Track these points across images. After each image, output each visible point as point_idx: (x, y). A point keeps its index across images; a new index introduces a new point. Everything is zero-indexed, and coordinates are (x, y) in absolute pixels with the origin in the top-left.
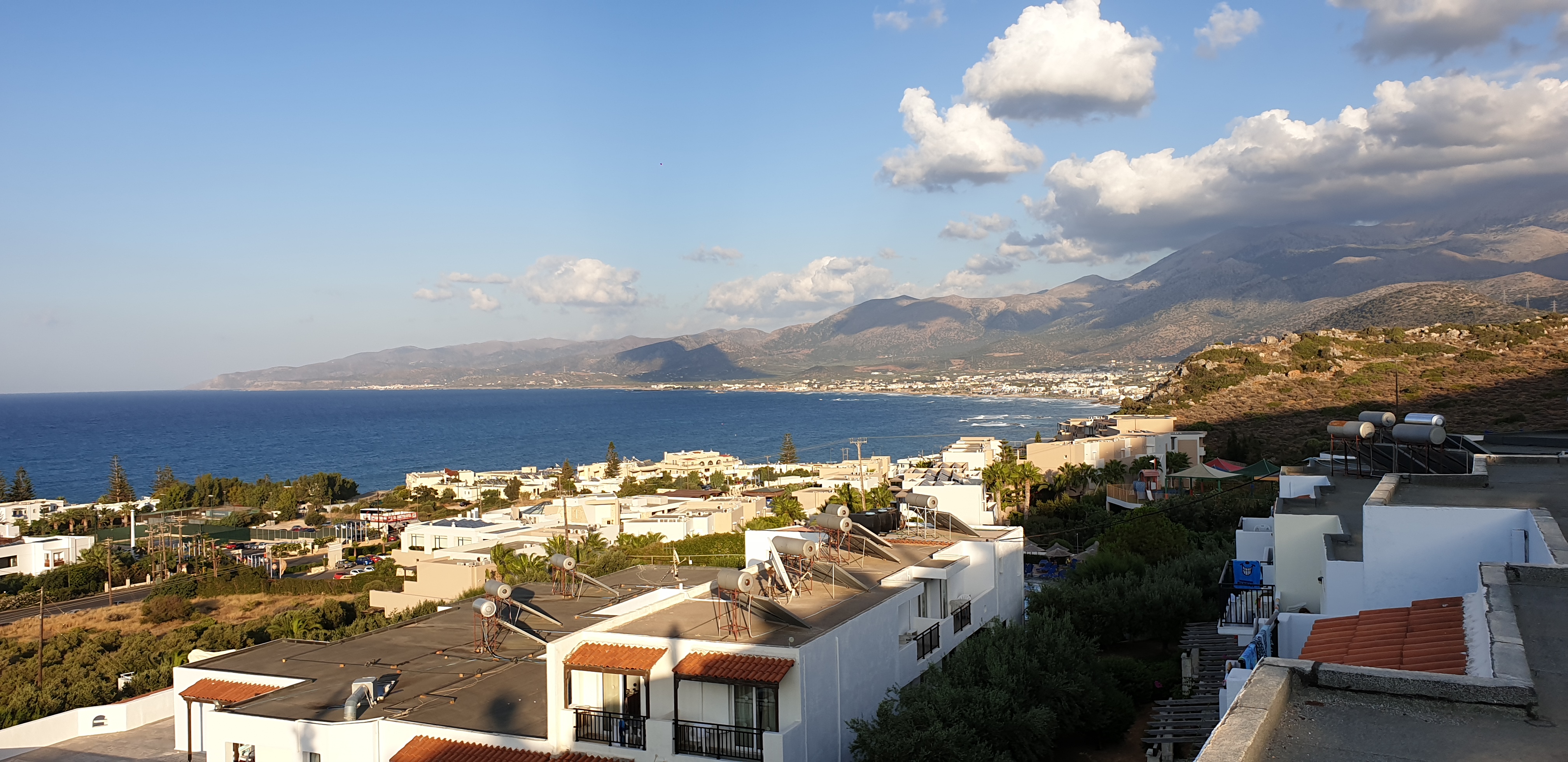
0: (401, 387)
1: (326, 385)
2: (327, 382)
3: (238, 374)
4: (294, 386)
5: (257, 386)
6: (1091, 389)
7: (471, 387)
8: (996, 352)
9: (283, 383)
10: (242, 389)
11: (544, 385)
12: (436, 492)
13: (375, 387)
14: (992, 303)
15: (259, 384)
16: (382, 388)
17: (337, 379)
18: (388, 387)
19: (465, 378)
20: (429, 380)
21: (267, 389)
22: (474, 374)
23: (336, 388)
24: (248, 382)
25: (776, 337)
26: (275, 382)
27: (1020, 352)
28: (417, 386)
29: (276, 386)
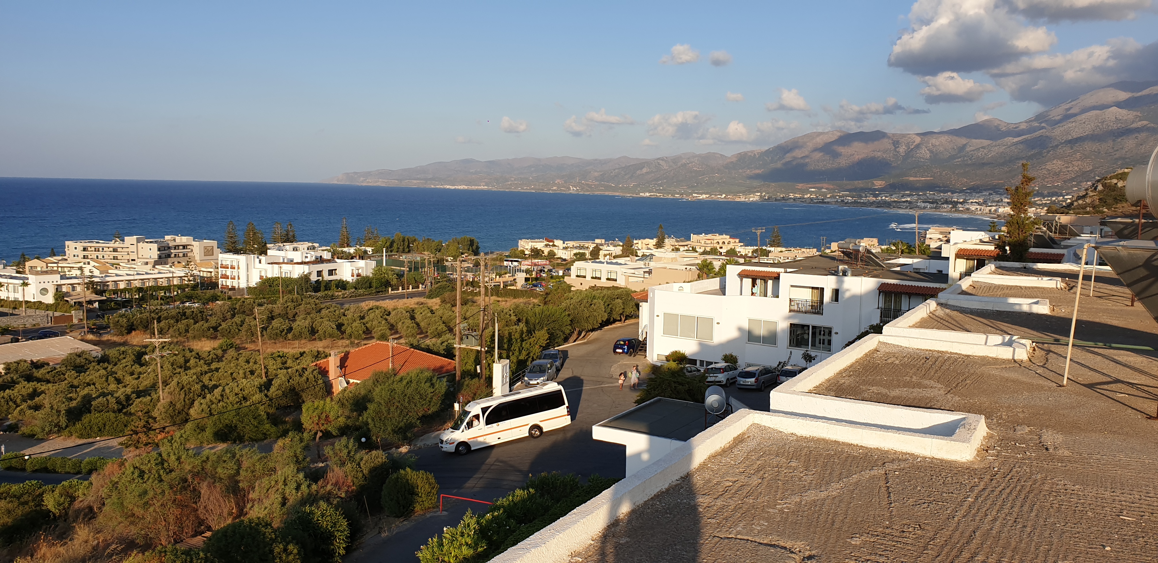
0: (466, 187)
1: (414, 184)
2: (415, 181)
3: (355, 173)
4: (393, 183)
5: (368, 182)
6: (990, 208)
7: (513, 189)
8: (911, 176)
9: (386, 181)
10: (359, 184)
11: (564, 190)
12: (543, 252)
13: (448, 187)
14: (910, 138)
15: (370, 181)
16: (453, 187)
17: (422, 180)
18: (457, 187)
19: (509, 183)
20: (484, 184)
21: (375, 185)
22: (515, 180)
23: (422, 186)
24: (362, 179)
25: (734, 160)
26: (380, 180)
27: (931, 177)
28: (477, 187)
29: (380, 183)
